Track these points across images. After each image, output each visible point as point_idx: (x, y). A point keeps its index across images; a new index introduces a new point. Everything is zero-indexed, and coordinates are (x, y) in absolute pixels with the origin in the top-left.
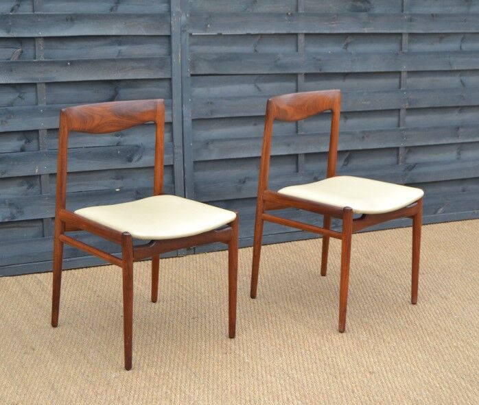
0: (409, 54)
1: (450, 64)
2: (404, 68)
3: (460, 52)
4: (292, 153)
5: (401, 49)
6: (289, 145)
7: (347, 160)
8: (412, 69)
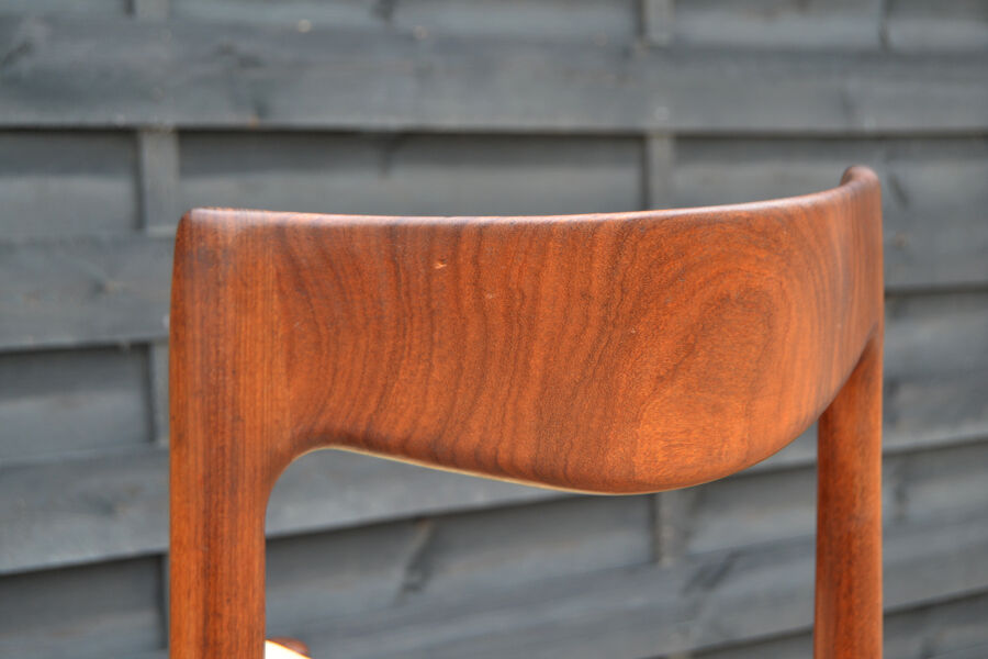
0: (678, 53)
1: (847, 105)
2: (659, 118)
3: (881, 56)
4: (128, 547)
5: (641, 28)
6: (105, 508)
7: (423, 565)
8: (693, 123)
